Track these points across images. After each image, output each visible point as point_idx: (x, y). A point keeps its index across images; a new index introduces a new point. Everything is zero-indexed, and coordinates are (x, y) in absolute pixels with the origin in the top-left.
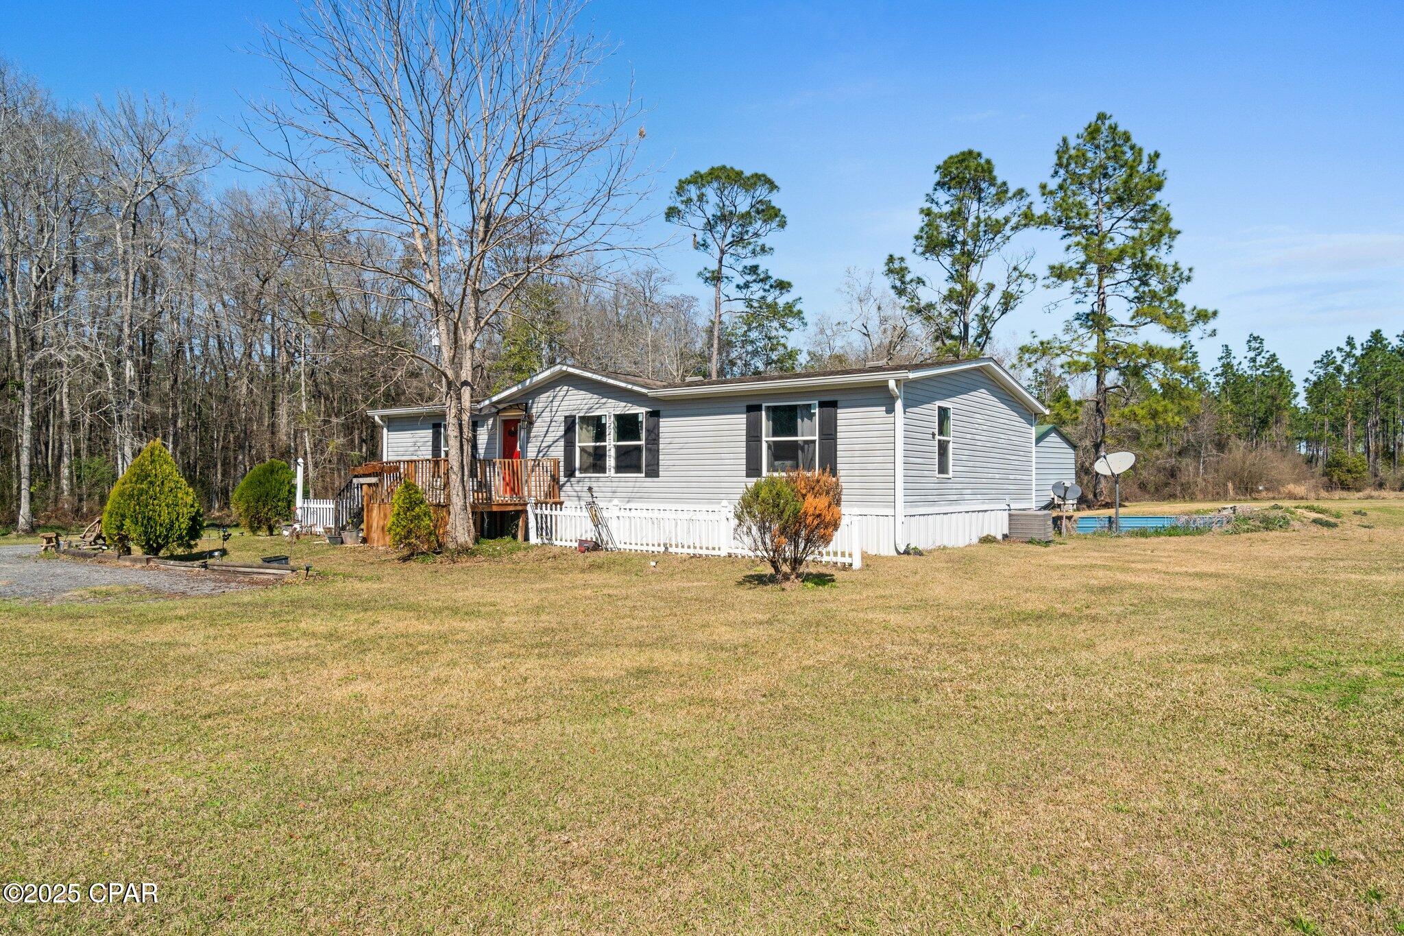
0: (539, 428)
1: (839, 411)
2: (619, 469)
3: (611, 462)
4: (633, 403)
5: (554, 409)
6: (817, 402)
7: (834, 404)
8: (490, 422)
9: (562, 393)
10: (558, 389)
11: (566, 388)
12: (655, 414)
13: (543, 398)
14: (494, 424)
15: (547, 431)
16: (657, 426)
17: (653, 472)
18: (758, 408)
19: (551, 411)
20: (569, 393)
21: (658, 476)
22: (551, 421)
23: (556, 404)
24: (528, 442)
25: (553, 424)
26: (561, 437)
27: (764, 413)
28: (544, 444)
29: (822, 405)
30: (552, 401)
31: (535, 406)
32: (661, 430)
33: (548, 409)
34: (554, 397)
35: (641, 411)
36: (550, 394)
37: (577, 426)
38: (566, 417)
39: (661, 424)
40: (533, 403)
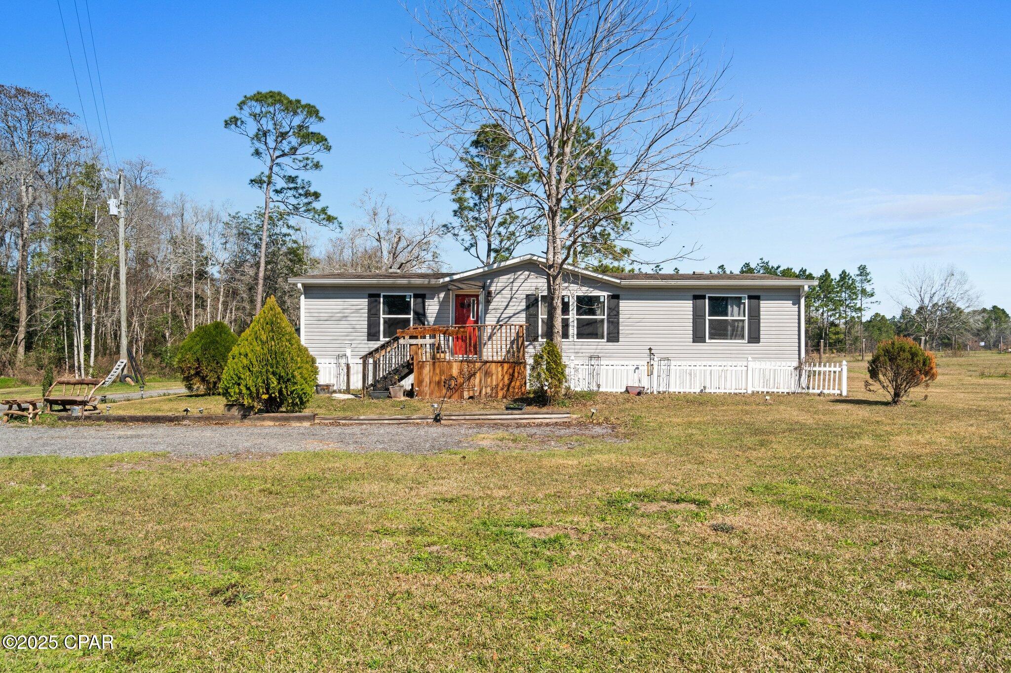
0: (498, 302)
1: (761, 302)
2: (580, 335)
3: (573, 330)
4: (595, 288)
5: (515, 288)
6: (746, 296)
7: (758, 298)
8: (442, 295)
9: (522, 277)
10: (519, 273)
11: (527, 273)
12: (615, 297)
13: (503, 280)
14: (446, 297)
15: (507, 306)
16: (618, 306)
17: (614, 337)
18: (703, 297)
19: (511, 290)
20: (531, 277)
21: (618, 341)
22: (511, 298)
23: (516, 284)
24: (486, 313)
25: (514, 300)
26: (523, 310)
27: (707, 301)
28: (504, 316)
29: (750, 297)
30: (513, 282)
31: (494, 285)
32: (621, 308)
33: (508, 288)
34: (514, 280)
35: (603, 294)
36: (511, 276)
37: (540, 303)
38: (527, 296)
39: (621, 304)
40: (491, 283)
